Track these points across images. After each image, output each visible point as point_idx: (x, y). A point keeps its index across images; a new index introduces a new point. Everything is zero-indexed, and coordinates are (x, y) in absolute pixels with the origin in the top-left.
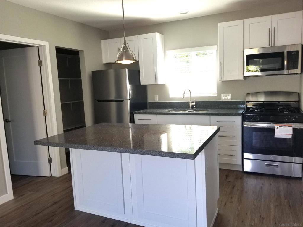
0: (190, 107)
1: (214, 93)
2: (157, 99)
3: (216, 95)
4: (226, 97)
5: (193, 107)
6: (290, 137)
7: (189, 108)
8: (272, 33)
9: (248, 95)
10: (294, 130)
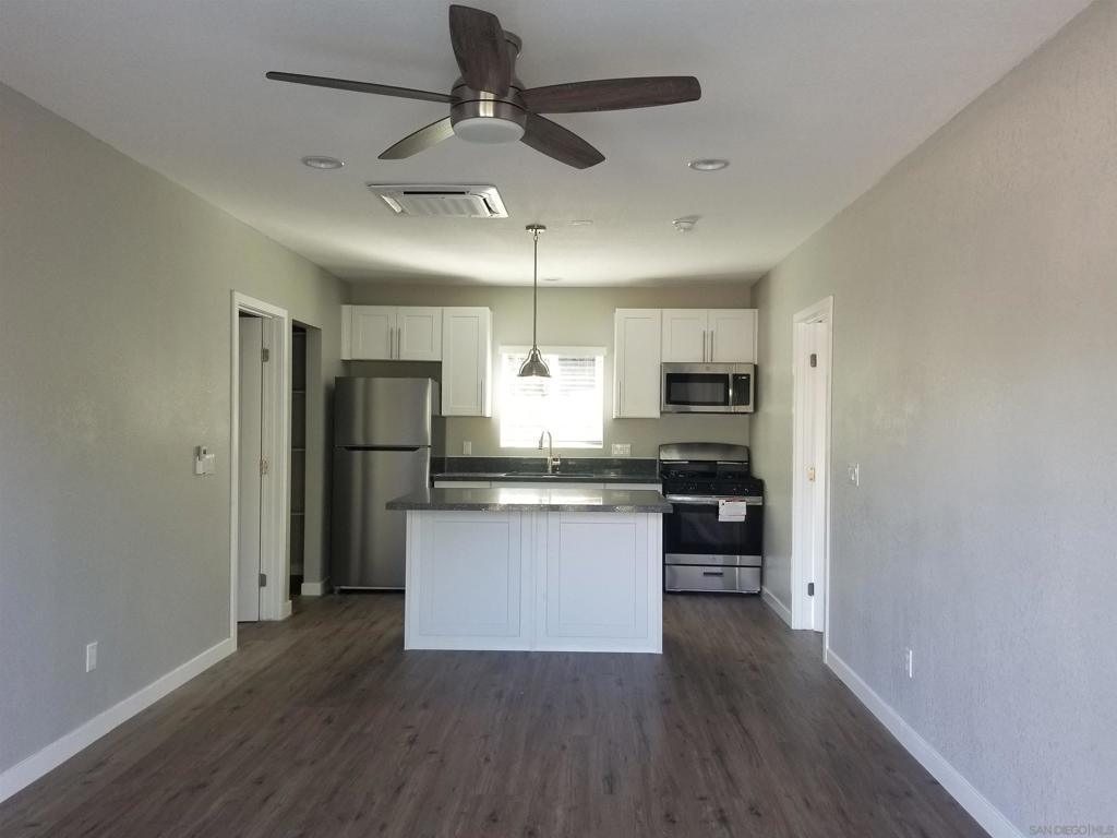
0: (550, 469)
1: (598, 443)
2: (469, 451)
3: (601, 447)
4: (621, 451)
5: (554, 468)
6: (742, 519)
7: (547, 471)
8: (708, 338)
9: (664, 447)
10: (749, 508)
